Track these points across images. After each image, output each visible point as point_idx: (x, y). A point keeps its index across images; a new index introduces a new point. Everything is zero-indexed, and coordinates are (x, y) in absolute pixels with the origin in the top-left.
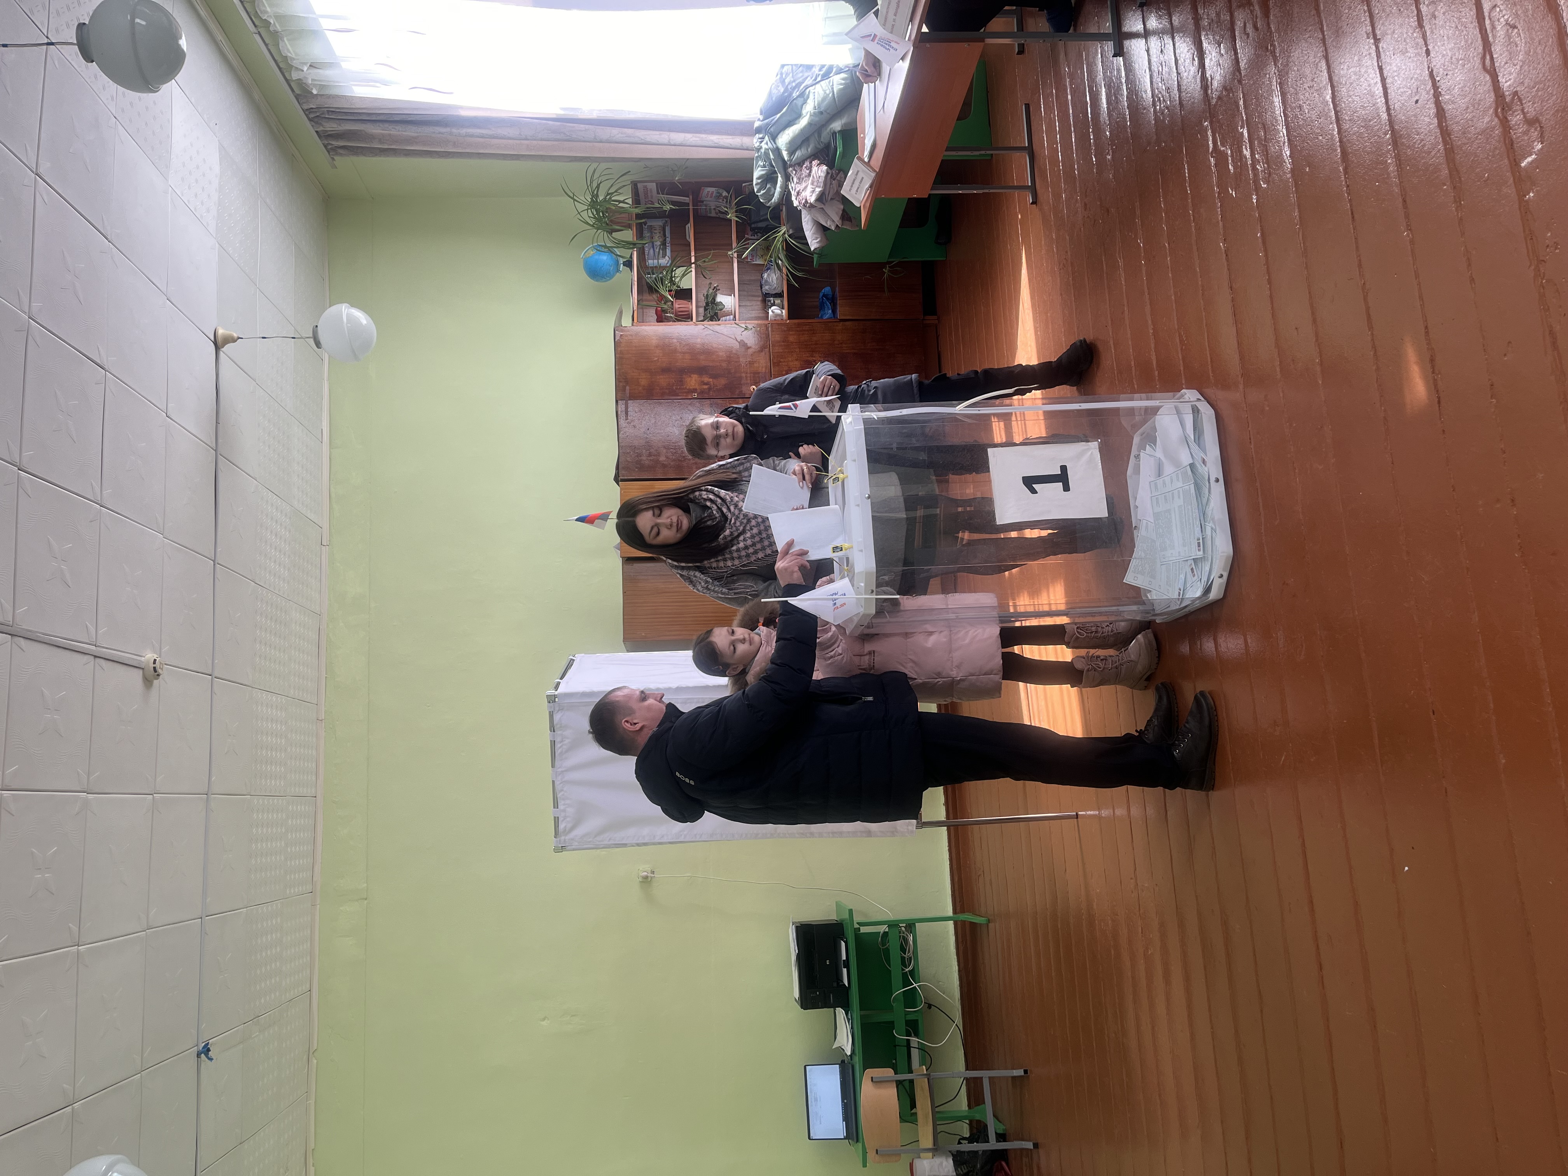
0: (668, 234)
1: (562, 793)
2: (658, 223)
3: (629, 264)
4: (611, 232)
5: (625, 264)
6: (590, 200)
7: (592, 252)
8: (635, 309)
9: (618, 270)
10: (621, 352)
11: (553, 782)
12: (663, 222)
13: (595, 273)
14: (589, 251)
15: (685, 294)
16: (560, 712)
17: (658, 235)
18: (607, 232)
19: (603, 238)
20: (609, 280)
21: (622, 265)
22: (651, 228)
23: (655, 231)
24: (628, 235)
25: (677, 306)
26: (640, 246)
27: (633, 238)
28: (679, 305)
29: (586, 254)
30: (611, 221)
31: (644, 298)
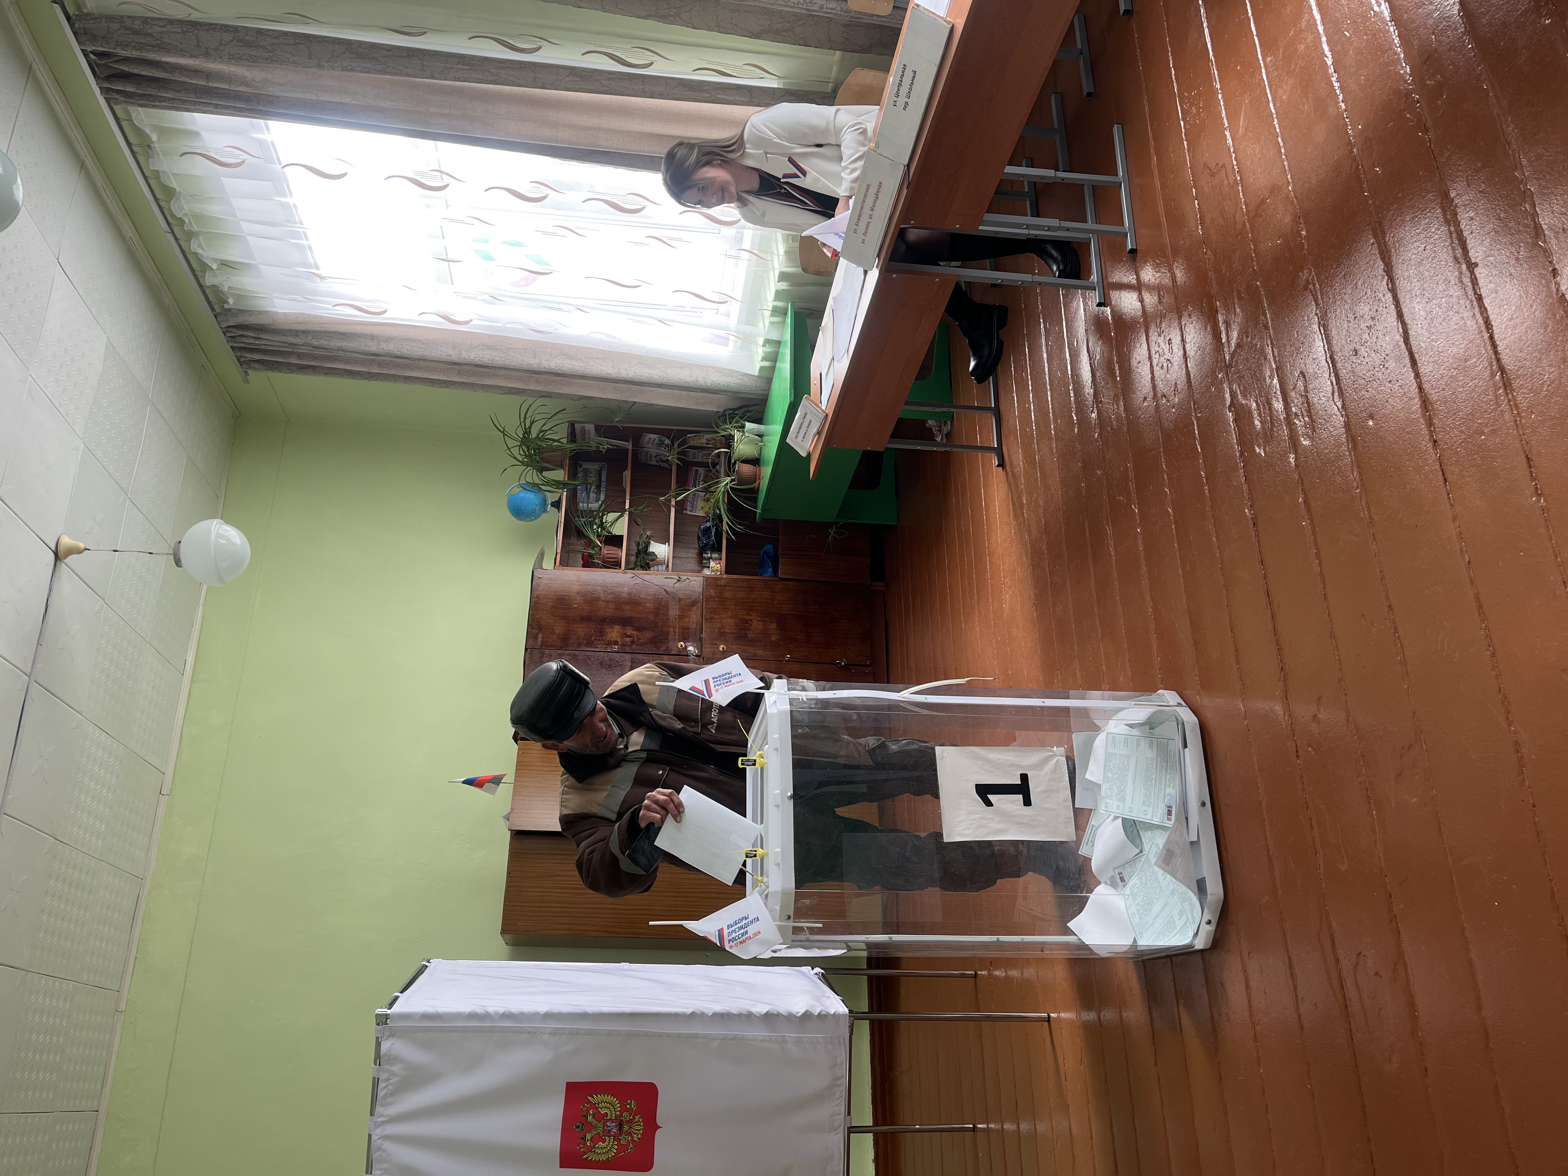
0: (604, 478)
1: (379, 1153)
2: (593, 467)
3: (557, 505)
4: (541, 470)
5: (553, 505)
6: (521, 436)
7: (518, 490)
8: (558, 551)
9: (545, 511)
10: (538, 597)
11: (370, 1136)
12: (600, 466)
13: (519, 512)
14: (515, 489)
15: (616, 541)
16: (391, 1038)
17: (593, 478)
18: (537, 470)
19: (532, 476)
20: (534, 520)
21: (549, 506)
22: (586, 471)
23: (591, 475)
24: (559, 475)
25: (606, 552)
26: (571, 487)
27: (564, 478)
28: (608, 551)
29: (512, 491)
30: (542, 459)
31: (571, 541)
